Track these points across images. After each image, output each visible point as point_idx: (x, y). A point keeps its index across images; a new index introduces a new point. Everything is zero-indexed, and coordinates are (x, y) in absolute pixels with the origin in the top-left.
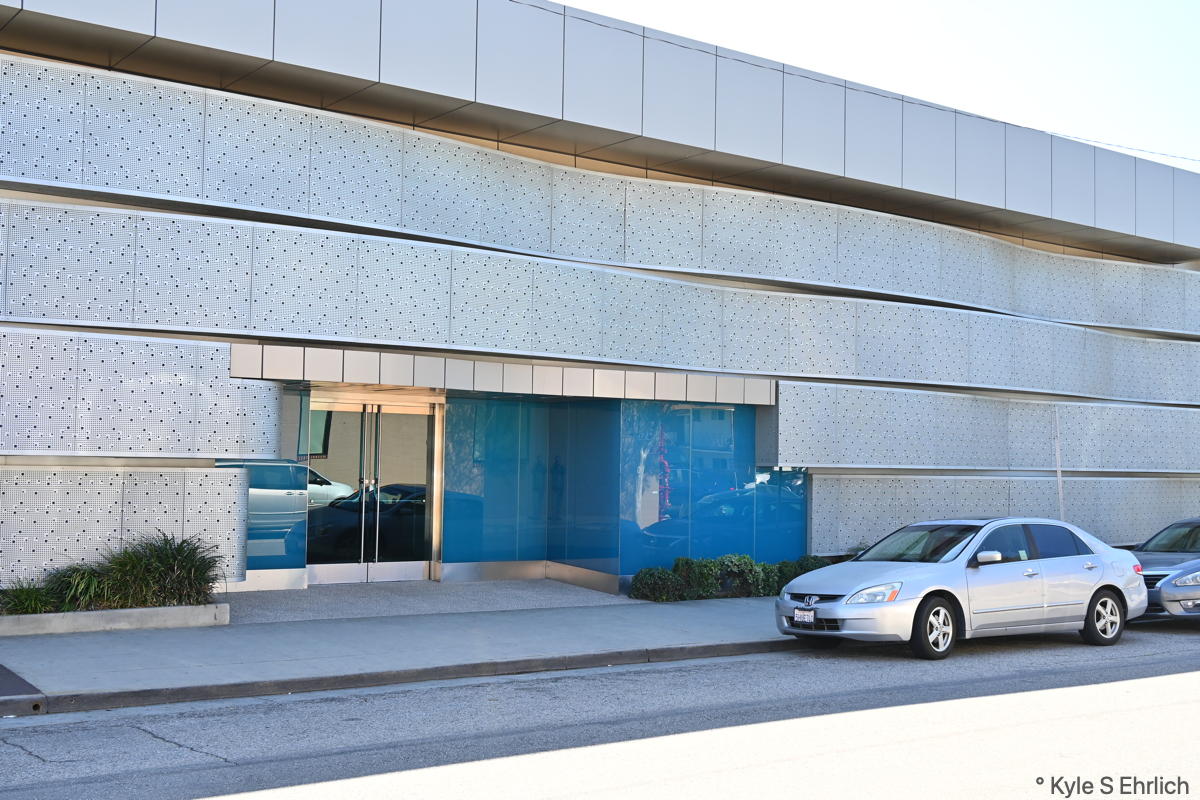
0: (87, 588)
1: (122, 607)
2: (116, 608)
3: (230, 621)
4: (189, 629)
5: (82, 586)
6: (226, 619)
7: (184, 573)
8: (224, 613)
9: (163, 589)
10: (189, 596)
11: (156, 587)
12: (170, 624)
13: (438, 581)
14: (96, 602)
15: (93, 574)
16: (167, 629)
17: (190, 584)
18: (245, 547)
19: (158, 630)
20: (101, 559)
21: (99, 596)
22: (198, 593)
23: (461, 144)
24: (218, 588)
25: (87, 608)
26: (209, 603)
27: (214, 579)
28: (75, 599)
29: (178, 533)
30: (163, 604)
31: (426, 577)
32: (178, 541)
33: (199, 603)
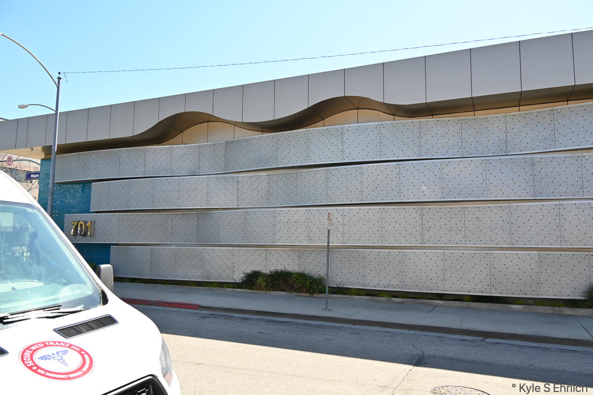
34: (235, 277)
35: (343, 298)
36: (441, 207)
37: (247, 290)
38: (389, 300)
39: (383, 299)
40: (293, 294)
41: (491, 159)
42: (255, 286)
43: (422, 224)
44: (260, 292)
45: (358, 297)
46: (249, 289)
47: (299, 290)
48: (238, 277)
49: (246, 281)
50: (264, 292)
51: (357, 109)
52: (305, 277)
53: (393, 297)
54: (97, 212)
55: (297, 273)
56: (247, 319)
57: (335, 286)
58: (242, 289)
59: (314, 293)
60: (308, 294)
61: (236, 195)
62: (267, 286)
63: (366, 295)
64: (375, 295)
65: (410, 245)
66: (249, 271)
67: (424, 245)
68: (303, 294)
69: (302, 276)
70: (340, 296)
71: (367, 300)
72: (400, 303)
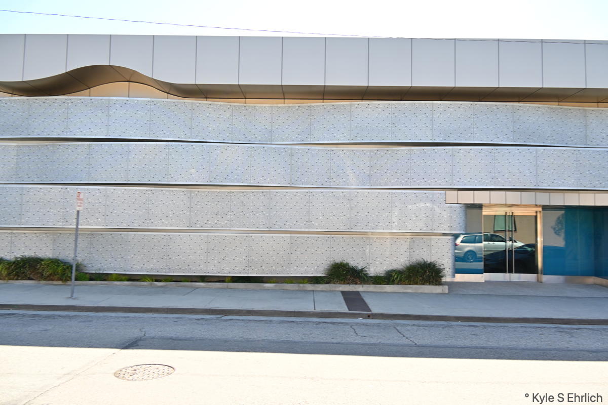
0: (397, 277)
1: (410, 284)
2: (407, 285)
3: (449, 292)
4: (432, 294)
5: (395, 277)
6: (447, 291)
7: (430, 274)
8: (445, 289)
9: (423, 279)
10: (433, 282)
11: (421, 278)
12: (426, 291)
13: (541, 282)
14: (400, 282)
15: (399, 272)
16: (425, 293)
17: (433, 278)
18: (454, 265)
19: (422, 293)
20: (403, 267)
21: (401, 280)
22: (436, 281)
23: (540, 106)
24: (444, 280)
25: (398, 284)
26: (441, 285)
27: (442, 277)
28: (393, 281)
29: (429, 259)
30: (423, 284)
31: (536, 281)
32: (429, 262)
33: (436, 285)
35: (102, 284)
36: (209, 190)
38: (151, 285)
39: (145, 283)
40: (43, 282)
41: (256, 147)
43: (190, 207)
45: (118, 283)
47: (49, 278)
50: (5, 281)
51: (129, 81)
52: (58, 263)
53: (156, 281)
55: (50, 259)
57: (94, 272)
59: (68, 280)
60: (60, 282)
62: (9, 274)
63: (128, 281)
64: (137, 280)
65: (177, 228)
67: (191, 228)
68: (55, 282)
69: (55, 262)
70: (99, 282)
71: (128, 285)
72: (162, 287)
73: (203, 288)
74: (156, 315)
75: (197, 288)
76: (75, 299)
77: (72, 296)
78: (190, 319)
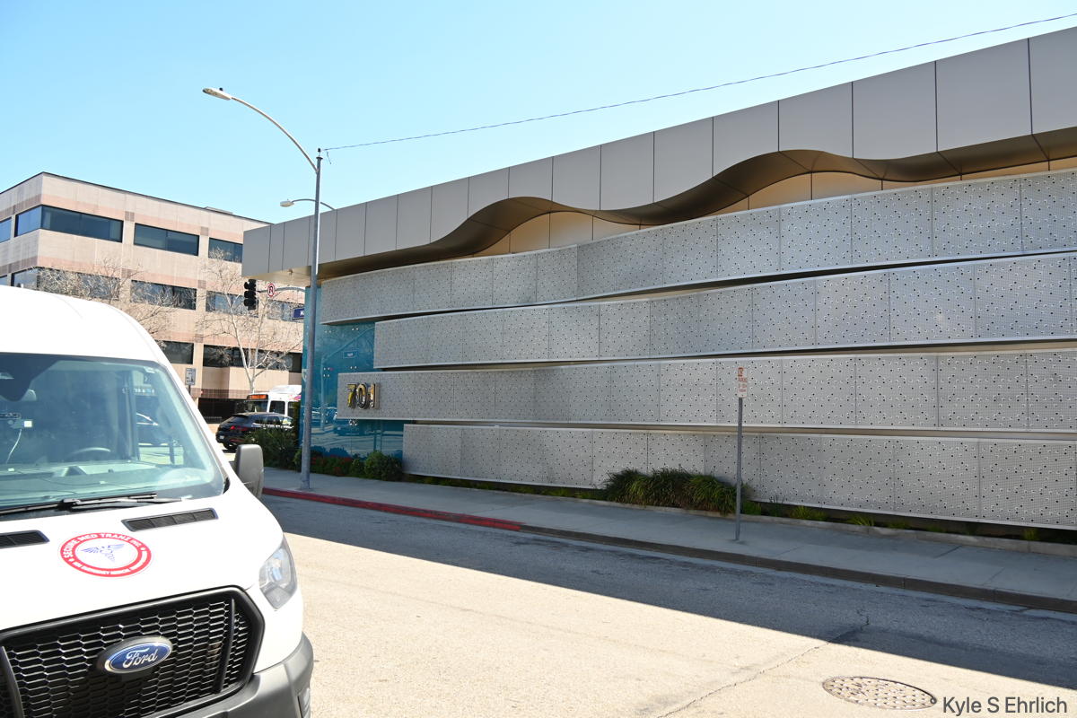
34: (595, 480)
35: (781, 523)
36: (976, 353)
37: (614, 504)
38: (868, 531)
39: (857, 528)
40: (692, 512)
42: (626, 497)
43: (937, 388)
44: (636, 506)
45: (809, 523)
46: (617, 501)
47: (702, 506)
48: (600, 480)
49: (612, 486)
50: (643, 507)
51: (811, 172)
52: (713, 483)
53: (877, 525)
54: (384, 370)
55: (702, 476)
56: (587, 549)
57: (768, 501)
58: (605, 500)
59: (729, 512)
60: (718, 515)
61: (597, 337)
62: (647, 496)
63: (825, 520)
64: (842, 521)
65: (913, 428)
66: (618, 471)
67: (942, 429)
68: (710, 514)
69: (709, 481)
70: (776, 519)
71: (825, 529)
72: (889, 536)
73: (975, 546)
74: (882, 589)
75: (962, 545)
76: (742, 543)
77: (737, 539)
78: (953, 605)
